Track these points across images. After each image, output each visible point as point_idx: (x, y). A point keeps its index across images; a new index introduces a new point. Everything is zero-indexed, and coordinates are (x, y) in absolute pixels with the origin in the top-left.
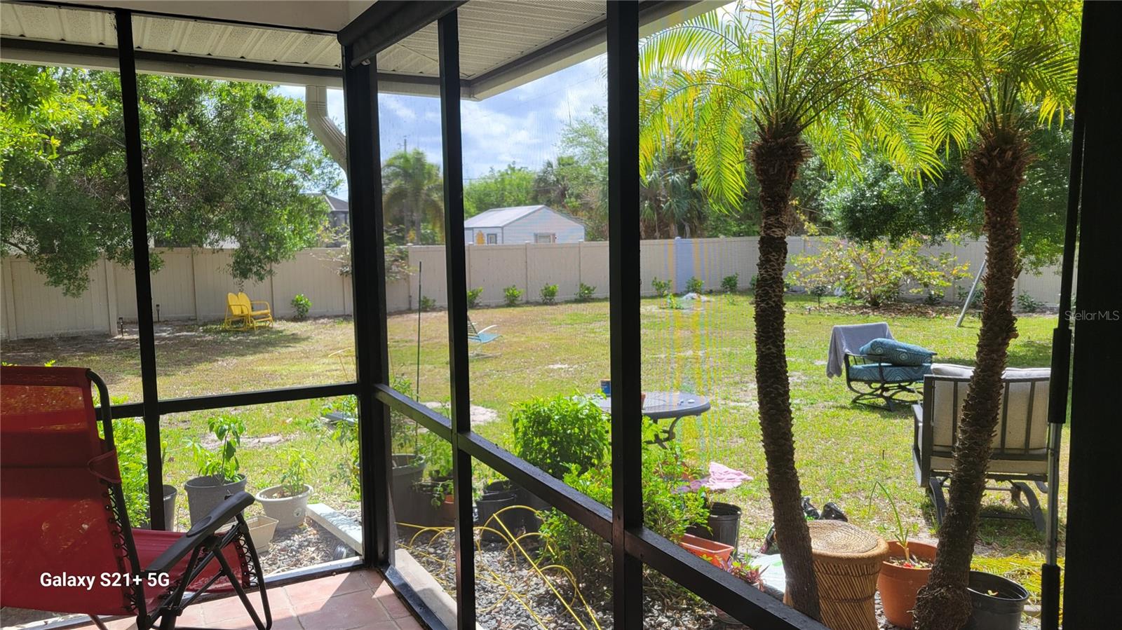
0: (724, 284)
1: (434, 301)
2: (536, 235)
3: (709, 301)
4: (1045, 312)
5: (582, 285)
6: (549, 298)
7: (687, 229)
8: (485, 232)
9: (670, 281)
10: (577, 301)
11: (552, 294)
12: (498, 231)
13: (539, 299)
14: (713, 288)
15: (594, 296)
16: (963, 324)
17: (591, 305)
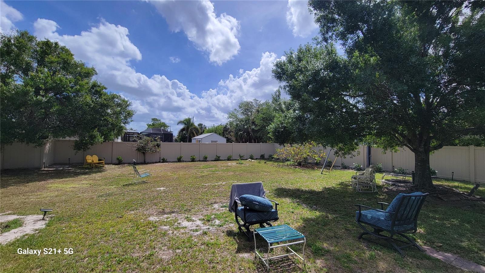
0: (261, 157)
1: (167, 159)
2: (212, 141)
3: (254, 162)
4: (349, 169)
5: (216, 156)
6: (205, 160)
7: (257, 141)
8: (198, 140)
9: (244, 155)
10: (214, 161)
11: (206, 158)
12: (201, 139)
13: (202, 159)
14: (258, 158)
15: (220, 159)
16: (323, 173)
17: (220, 162)
